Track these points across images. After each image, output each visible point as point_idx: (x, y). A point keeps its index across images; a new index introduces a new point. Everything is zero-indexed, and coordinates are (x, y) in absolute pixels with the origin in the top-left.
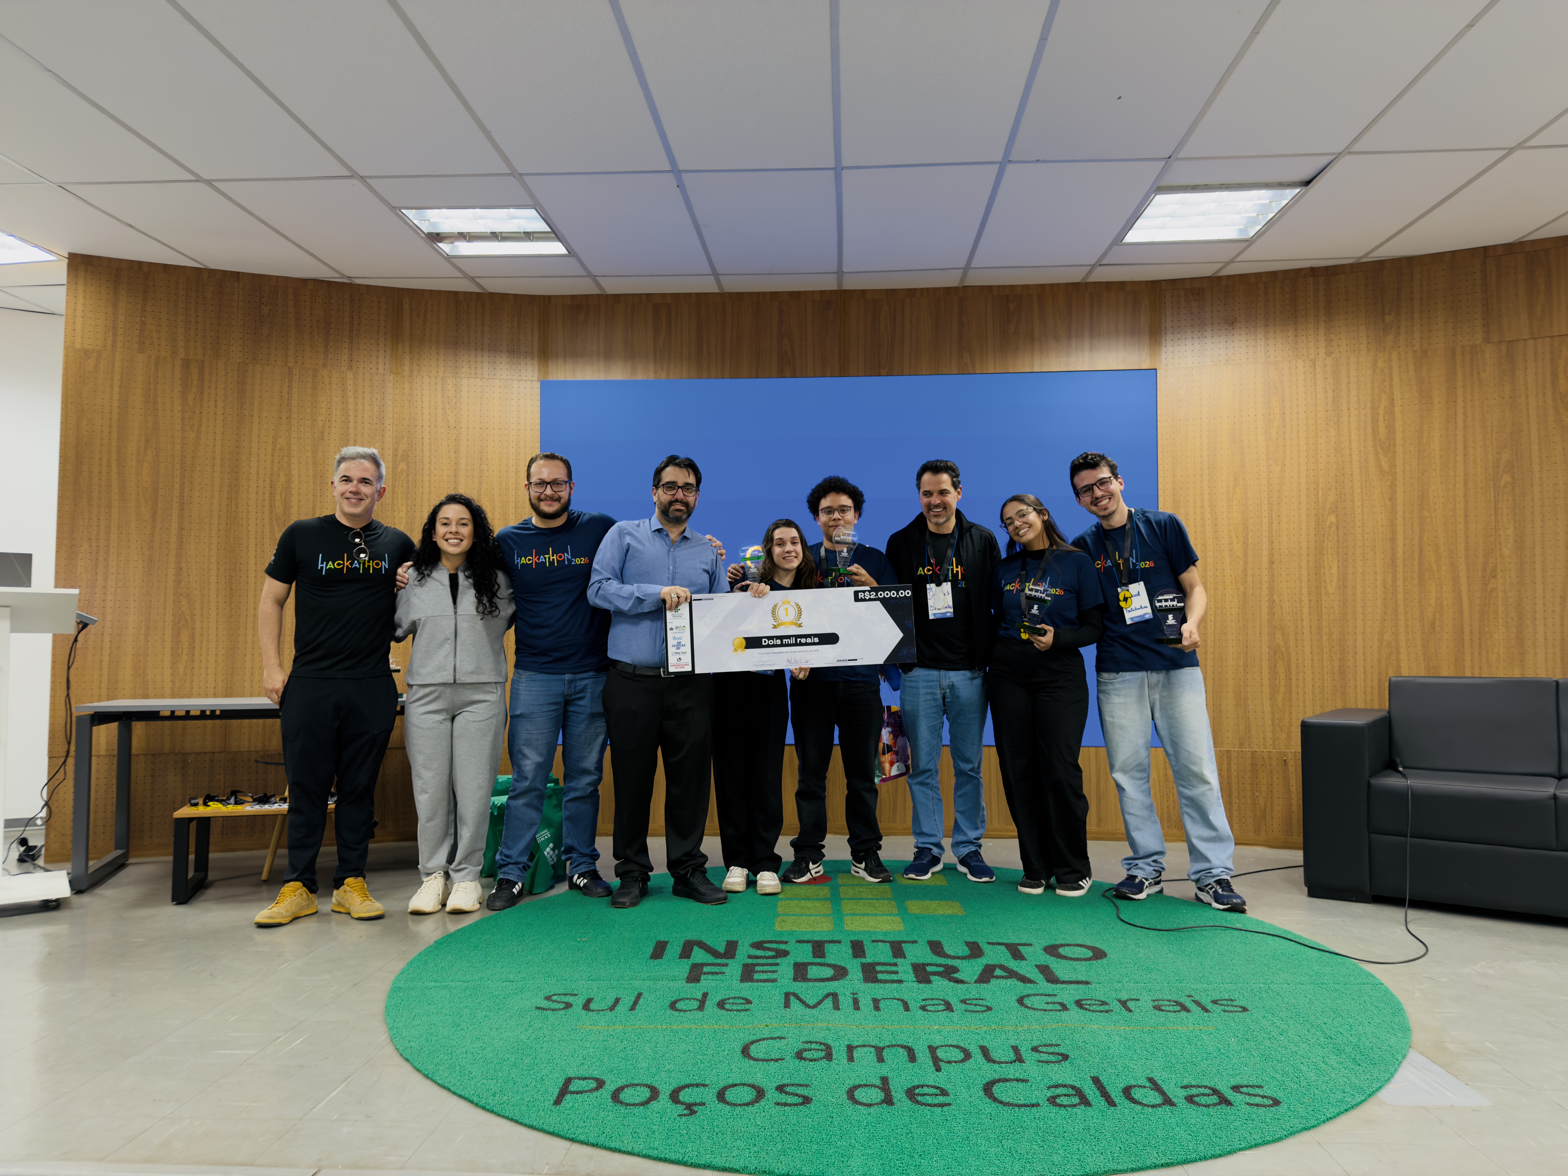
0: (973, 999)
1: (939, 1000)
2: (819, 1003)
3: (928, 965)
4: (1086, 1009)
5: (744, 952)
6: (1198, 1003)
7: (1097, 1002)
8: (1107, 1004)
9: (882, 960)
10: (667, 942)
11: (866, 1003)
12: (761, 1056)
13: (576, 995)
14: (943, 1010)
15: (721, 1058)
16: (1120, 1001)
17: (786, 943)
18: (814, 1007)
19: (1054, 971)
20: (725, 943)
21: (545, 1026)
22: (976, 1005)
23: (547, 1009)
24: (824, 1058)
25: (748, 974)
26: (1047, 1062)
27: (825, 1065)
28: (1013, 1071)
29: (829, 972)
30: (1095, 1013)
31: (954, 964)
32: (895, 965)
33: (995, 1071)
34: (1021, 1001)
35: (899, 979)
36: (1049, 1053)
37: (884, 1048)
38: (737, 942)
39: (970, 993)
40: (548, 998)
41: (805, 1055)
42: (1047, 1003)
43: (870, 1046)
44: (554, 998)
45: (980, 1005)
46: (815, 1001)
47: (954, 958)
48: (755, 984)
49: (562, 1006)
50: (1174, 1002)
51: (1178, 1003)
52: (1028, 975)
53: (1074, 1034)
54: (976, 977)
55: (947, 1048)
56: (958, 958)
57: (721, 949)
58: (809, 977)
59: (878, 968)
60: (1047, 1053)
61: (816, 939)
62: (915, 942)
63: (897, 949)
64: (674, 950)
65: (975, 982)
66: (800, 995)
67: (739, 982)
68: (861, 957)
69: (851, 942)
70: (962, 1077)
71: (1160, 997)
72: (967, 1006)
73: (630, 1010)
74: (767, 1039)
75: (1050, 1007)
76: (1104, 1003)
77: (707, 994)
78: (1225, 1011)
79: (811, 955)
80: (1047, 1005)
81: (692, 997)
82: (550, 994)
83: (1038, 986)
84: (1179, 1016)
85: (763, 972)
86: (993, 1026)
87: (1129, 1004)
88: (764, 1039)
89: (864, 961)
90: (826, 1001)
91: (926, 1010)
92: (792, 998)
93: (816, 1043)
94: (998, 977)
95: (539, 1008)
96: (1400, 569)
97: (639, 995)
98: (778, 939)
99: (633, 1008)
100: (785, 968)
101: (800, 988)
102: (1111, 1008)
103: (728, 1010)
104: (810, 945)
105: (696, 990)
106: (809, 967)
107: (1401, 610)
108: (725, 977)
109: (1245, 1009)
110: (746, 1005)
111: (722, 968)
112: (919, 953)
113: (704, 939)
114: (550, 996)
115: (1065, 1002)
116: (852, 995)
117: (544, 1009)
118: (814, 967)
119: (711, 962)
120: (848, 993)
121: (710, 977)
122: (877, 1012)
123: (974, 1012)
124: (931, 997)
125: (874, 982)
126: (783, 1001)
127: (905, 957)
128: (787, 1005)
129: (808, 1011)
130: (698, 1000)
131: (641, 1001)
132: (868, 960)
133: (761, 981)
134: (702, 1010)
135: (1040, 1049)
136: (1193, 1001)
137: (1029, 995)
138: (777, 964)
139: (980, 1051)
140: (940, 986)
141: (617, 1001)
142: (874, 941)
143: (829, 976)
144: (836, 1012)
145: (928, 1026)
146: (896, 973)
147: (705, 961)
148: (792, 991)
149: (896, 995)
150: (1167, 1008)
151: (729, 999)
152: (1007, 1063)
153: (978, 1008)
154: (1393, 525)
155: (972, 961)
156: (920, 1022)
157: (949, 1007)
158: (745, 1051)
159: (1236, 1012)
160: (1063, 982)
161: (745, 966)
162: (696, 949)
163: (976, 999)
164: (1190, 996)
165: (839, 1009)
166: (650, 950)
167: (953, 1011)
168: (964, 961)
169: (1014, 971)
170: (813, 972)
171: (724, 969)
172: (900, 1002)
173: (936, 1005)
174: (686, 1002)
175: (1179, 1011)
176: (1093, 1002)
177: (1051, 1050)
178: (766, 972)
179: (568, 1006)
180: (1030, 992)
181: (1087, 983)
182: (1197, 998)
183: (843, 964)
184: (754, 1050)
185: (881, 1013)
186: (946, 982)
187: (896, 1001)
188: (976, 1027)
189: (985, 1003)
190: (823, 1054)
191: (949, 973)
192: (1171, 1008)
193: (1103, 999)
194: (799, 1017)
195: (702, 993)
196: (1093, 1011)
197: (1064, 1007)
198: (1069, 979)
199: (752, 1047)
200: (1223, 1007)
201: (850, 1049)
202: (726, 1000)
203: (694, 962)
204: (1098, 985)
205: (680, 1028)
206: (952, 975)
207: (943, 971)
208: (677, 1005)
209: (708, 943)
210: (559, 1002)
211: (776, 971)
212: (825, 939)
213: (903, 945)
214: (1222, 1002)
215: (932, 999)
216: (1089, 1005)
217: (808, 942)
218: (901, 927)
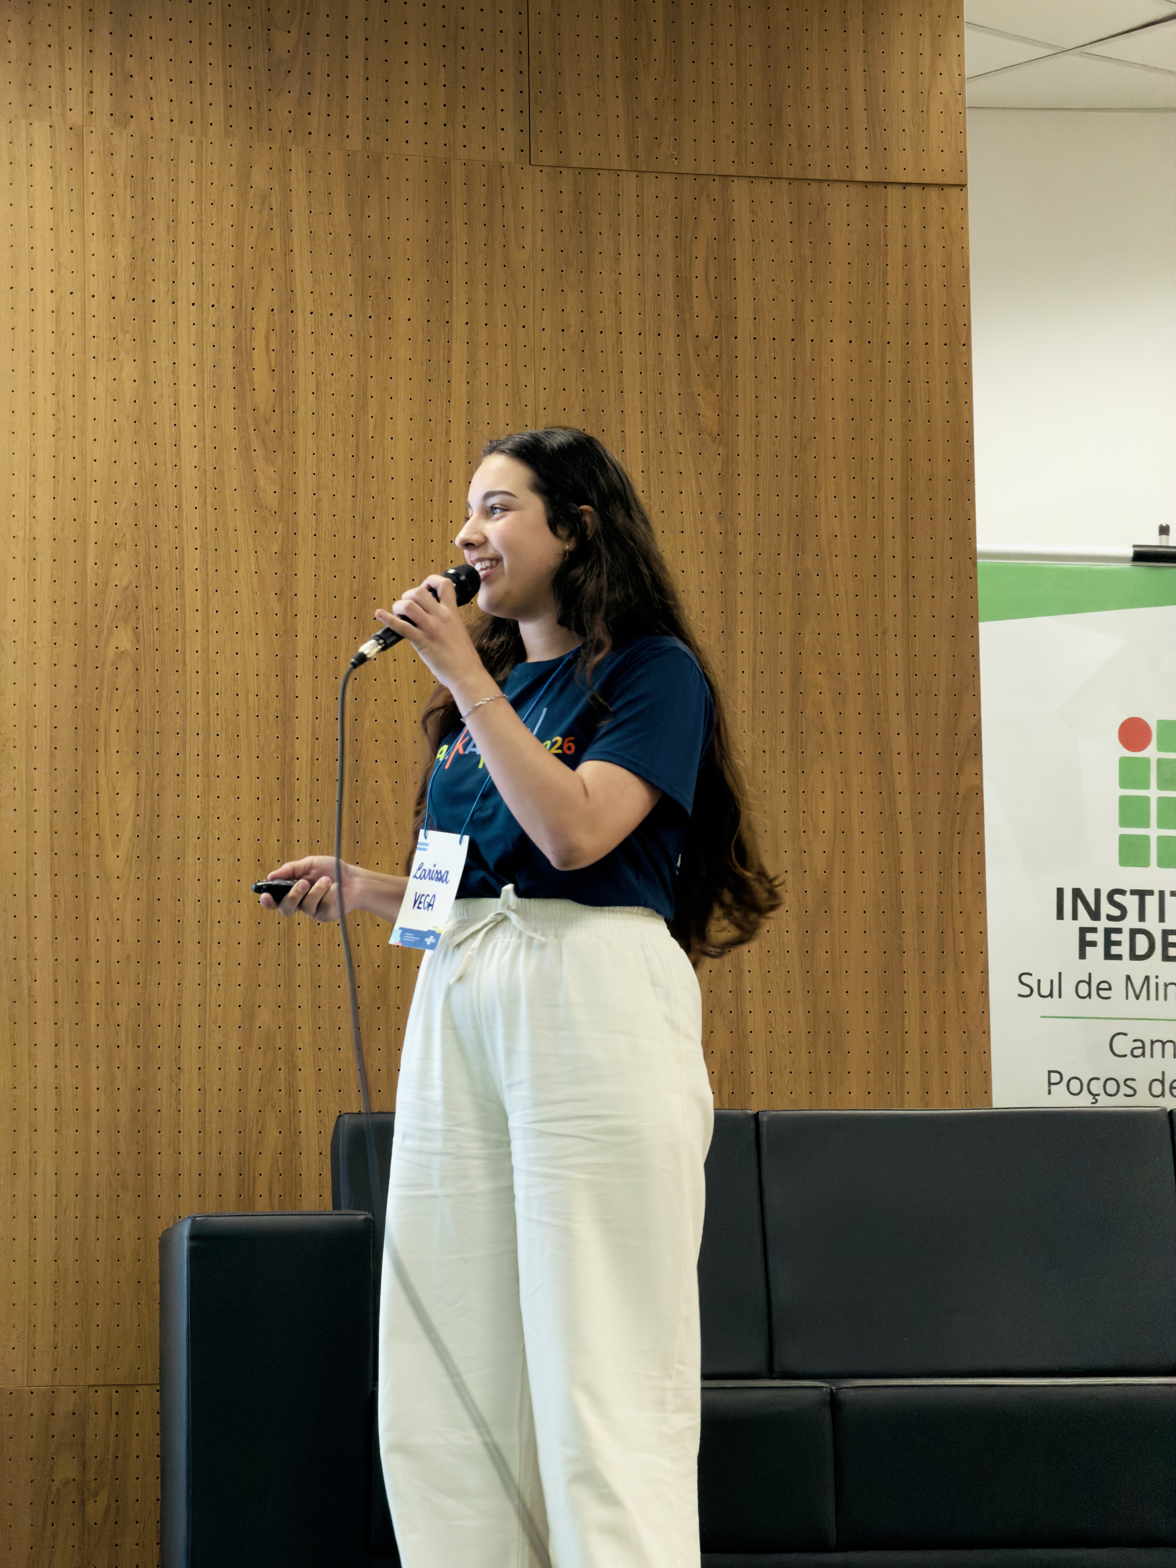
154: (284, 675)
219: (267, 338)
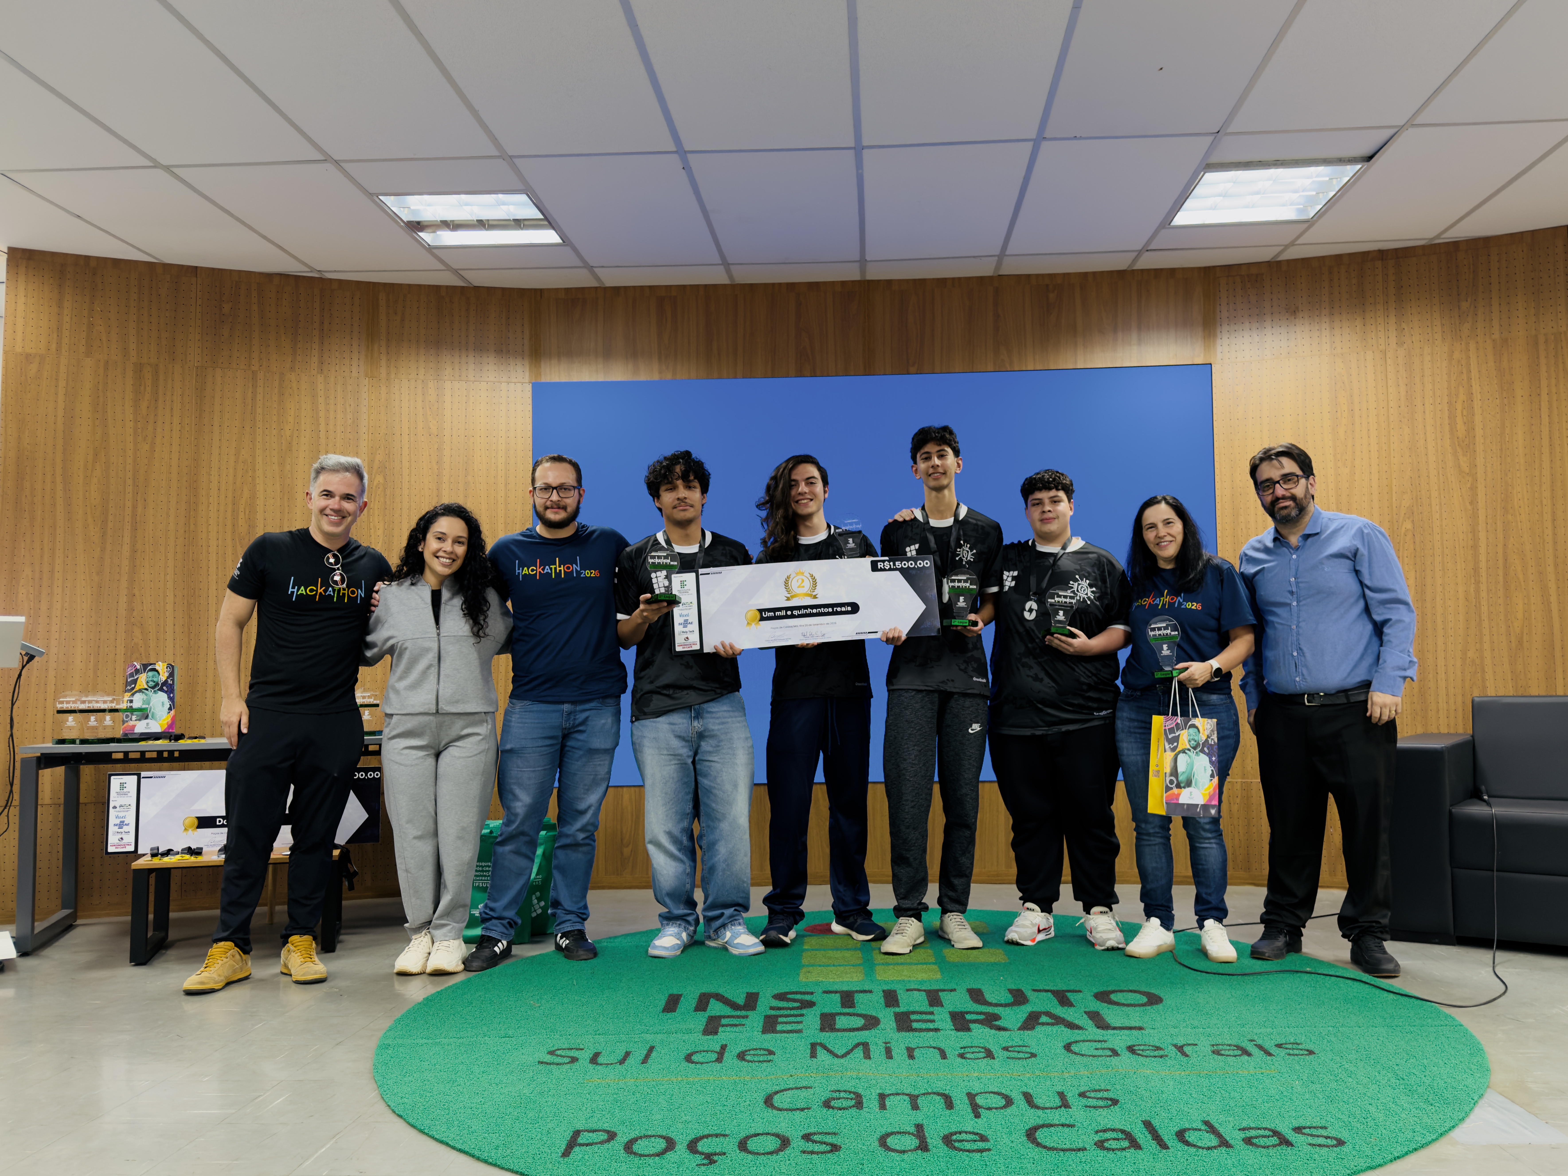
0: (1016, 1046)
1: (979, 1047)
2: (848, 1053)
3: (967, 1013)
4: (1139, 1055)
5: (765, 1004)
6: (1260, 1047)
7: (1151, 1048)
8: (1161, 1049)
9: (917, 1009)
10: (681, 995)
11: (899, 1052)
12: (785, 1106)
13: (582, 1049)
14: (984, 1058)
15: (742, 1109)
16: (1175, 1046)
17: (812, 993)
18: (843, 1056)
19: (1105, 1017)
20: (745, 996)
21: (549, 1080)
22: (1019, 1052)
23: (550, 1064)
24: (853, 1106)
25: (770, 1025)
26: (1095, 1107)
27: (855, 1113)
28: (1056, 1117)
29: (860, 1022)
30: (1148, 1059)
31: (996, 1011)
32: (932, 1013)
33: (1039, 1117)
34: (1068, 1047)
35: (936, 1027)
36: (1098, 1099)
37: (918, 1096)
38: (757, 994)
39: (1013, 1040)
40: (552, 1053)
41: (833, 1103)
42: (1096, 1049)
43: (903, 1094)
44: (558, 1052)
45: (1023, 1053)
46: (844, 1051)
47: (996, 1005)
48: (778, 1035)
49: (568, 1060)
50: (1234, 1046)
51: (1239, 1047)
52: (1076, 1022)
53: (1126, 1079)
54: (1019, 1025)
55: (987, 1095)
56: (1001, 1005)
57: (741, 1001)
58: (837, 1027)
59: (913, 1017)
60: (1095, 1098)
61: (845, 988)
62: (954, 990)
63: (934, 998)
64: (688, 1002)
65: (1019, 1029)
66: (827, 1045)
67: (760, 1033)
68: (893, 1006)
69: (884, 991)
70: (1003, 1123)
71: (1220, 1042)
72: (1009, 1053)
73: (642, 1063)
74: (792, 1089)
75: (1100, 1052)
76: (1158, 1048)
77: (726, 1045)
78: (1289, 1055)
79: (839, 1005)
80: (1096, 1051)
81: (709, 1049)
82: (554, 1049)
83: (1087, 1032)
84: (1239, 1060)
85: (786, 1023)
86: (1037, 1073)
87: (1186, 1049)
88: (789, 1089)
89: (897, 1010)
90: (856, 1051)
91: (965, 1058)
92: (819, 1048)
93: (845, 1091)
94: (1043, 1024)
95: (542, 1063)
96: (1484, 579)
97: (651, 1049)
98: (803, 990)
99: (644, 1061)
100: (812, 1019)
101: (827, 1038)
102: (1166, 1053)
103: (749, 1061)
104: (838, 995)
105: (714, 1043)
106: (837, 1018)
107: (1486, 624)
108: (745, 1029)
109: (1311, 1052)
110: (769, 1056)
111: (742, 1020)
112: (958, 1001)
113: (721, 991)
114: (554, 1051)
115: (1117, 1048)
116: (884, 1045)
117: (547, 1063)
118: (842, 1017)
119: (729, 1014)
120: (880, 1043)
121: (728, 1029)
122: (911, 1061)
123: (1016, 1059)
124: (970, 1045)
125: (909, 1031)
126: (809, 1051)
127: (942, 1006)
128: (813, 1055)
129: (836, 1061)
130: (716, 1052)
131: (654, 1054)
132: (902, 1009)
133: (784, 1032)
134: (721, 1062)
135: (1088, 1094)
136: (1256, 1045)
137: (1077, 1042)
138: (802, 1015)
139: (1023, 1098)
140: (980, 1034)
141: (627, 1054)
142: (908, 990)
143: (860, 1026)
144: (867, 1061)
145: (967, 1073)
146: (933, 1021)
147: (723, 1014)
148: (819, 1041)
149: (932, 1043)
150: (1227, 1053)
151: (749, 1050)
152: (1051, 1108)
153: (1021, 1055)
154: (1474, 531)
155: (1015, 1008)
156: (959, 1069)
157: (989, 1054)
158: (768, 1101)
159: (1302, 1055)
160: (1114, 1028)
161: (767, 1017)
162: (712, 1001)
163: (1020, 1046)
164: (1252, 1041)
165: (870, 1058)
166: (662, 1003)
167: (994, 1058)
168: (1007, 1008)
169: (1060, 1017)
170: (842, 1022)
171: (743, 1021)
172: (936, 1051)
173: (976, 1052)
174: (703, 1054)
175: (1239, 1055)
176: (1147, 1048)
177: (1100, 1095)
178: (790, 1023)
179: (574, 1060)
180: (1078, 1038)
181: (1140, 1028)
182: (1260, 1042)
183: (874, 1014)
184: (777, 1100)
185: (916, 1060)
186: (987, 1030)
187: (932, 1049)
188: (1019, 1074)
189: (1028, 1050)
190: (853, 1102)
191: (991, 1021)
192: (1231, 1053)
193: (1157, 1045)
194: (827, 1066)
195: (720, 1045)
196: (1146, 1057)
197: (1115, 1053)
198: (1121, 1025)
199: (776, 1097)
200: (1287, 1050)
201: (882, 1097)
202: (746, 1051)
203: (711, 1015)
204: (1152, 1031)
205: (696, 1080)
206: (994, 1023)
207: (984, 1019)
208: (693, 1058)
209: (726, 995)
210: (564, 1057)
211: (801, 1022)
212: (854, 989)
213: (940, 994)
214: (1287, 1046)
215: (972, 1047)
216: (1143, 1050)
217: (836, 992)
218: (939, 976)
219: (1462, 412)
